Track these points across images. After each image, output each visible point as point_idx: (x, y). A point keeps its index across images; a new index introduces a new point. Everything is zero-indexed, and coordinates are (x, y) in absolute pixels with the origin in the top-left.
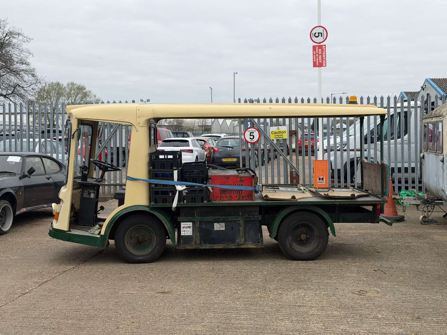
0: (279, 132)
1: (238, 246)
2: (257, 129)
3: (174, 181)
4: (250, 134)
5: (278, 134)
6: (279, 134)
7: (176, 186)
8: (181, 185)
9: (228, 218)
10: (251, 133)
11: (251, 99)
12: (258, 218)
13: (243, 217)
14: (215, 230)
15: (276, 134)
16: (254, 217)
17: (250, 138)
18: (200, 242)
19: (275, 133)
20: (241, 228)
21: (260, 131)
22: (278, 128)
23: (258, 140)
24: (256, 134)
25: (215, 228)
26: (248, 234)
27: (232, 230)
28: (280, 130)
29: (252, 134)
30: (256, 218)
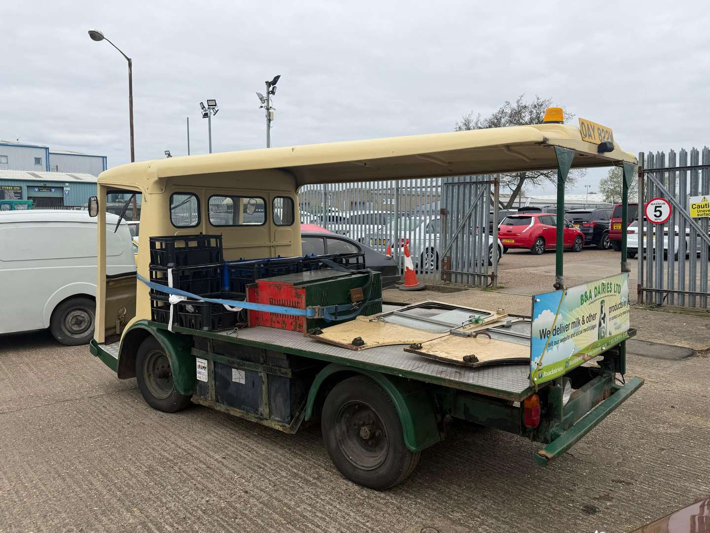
0: (706, 205)
1: (259, 420)
2: (668, 200)
3: (168, 286)
4: (656, 209)
5: (703, 209)
6: (705, 209)
7: (170, 295)
8: (177, 294)
9: (244, 363)
10: (656, 207)
11: (660, 152)
12: (286, 373)
13: (264, 367)
14: (233, 380)
15: (701, 209)
16: (280, 371)
17: (655, 215)
18: (216, 397)
19: (699, 207)
20: (264, 387)
21: (672, 204)
22: (704, 198)
23: (668, 218)
24: (666, 210)
25: (233, 377)
26: (275, 401)
27: (253, 387)
28: (707, 203)
29: (657, 209)
30: (282, 373)
